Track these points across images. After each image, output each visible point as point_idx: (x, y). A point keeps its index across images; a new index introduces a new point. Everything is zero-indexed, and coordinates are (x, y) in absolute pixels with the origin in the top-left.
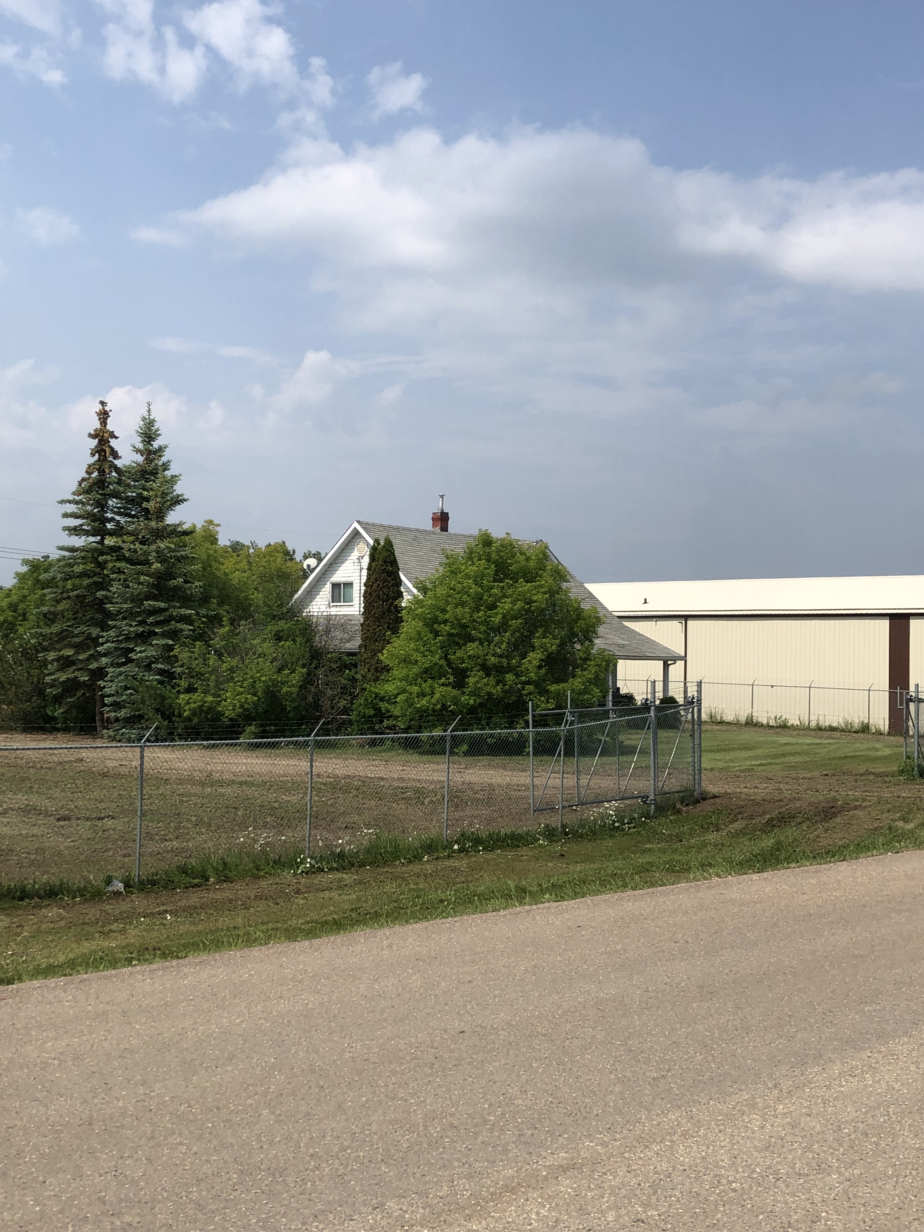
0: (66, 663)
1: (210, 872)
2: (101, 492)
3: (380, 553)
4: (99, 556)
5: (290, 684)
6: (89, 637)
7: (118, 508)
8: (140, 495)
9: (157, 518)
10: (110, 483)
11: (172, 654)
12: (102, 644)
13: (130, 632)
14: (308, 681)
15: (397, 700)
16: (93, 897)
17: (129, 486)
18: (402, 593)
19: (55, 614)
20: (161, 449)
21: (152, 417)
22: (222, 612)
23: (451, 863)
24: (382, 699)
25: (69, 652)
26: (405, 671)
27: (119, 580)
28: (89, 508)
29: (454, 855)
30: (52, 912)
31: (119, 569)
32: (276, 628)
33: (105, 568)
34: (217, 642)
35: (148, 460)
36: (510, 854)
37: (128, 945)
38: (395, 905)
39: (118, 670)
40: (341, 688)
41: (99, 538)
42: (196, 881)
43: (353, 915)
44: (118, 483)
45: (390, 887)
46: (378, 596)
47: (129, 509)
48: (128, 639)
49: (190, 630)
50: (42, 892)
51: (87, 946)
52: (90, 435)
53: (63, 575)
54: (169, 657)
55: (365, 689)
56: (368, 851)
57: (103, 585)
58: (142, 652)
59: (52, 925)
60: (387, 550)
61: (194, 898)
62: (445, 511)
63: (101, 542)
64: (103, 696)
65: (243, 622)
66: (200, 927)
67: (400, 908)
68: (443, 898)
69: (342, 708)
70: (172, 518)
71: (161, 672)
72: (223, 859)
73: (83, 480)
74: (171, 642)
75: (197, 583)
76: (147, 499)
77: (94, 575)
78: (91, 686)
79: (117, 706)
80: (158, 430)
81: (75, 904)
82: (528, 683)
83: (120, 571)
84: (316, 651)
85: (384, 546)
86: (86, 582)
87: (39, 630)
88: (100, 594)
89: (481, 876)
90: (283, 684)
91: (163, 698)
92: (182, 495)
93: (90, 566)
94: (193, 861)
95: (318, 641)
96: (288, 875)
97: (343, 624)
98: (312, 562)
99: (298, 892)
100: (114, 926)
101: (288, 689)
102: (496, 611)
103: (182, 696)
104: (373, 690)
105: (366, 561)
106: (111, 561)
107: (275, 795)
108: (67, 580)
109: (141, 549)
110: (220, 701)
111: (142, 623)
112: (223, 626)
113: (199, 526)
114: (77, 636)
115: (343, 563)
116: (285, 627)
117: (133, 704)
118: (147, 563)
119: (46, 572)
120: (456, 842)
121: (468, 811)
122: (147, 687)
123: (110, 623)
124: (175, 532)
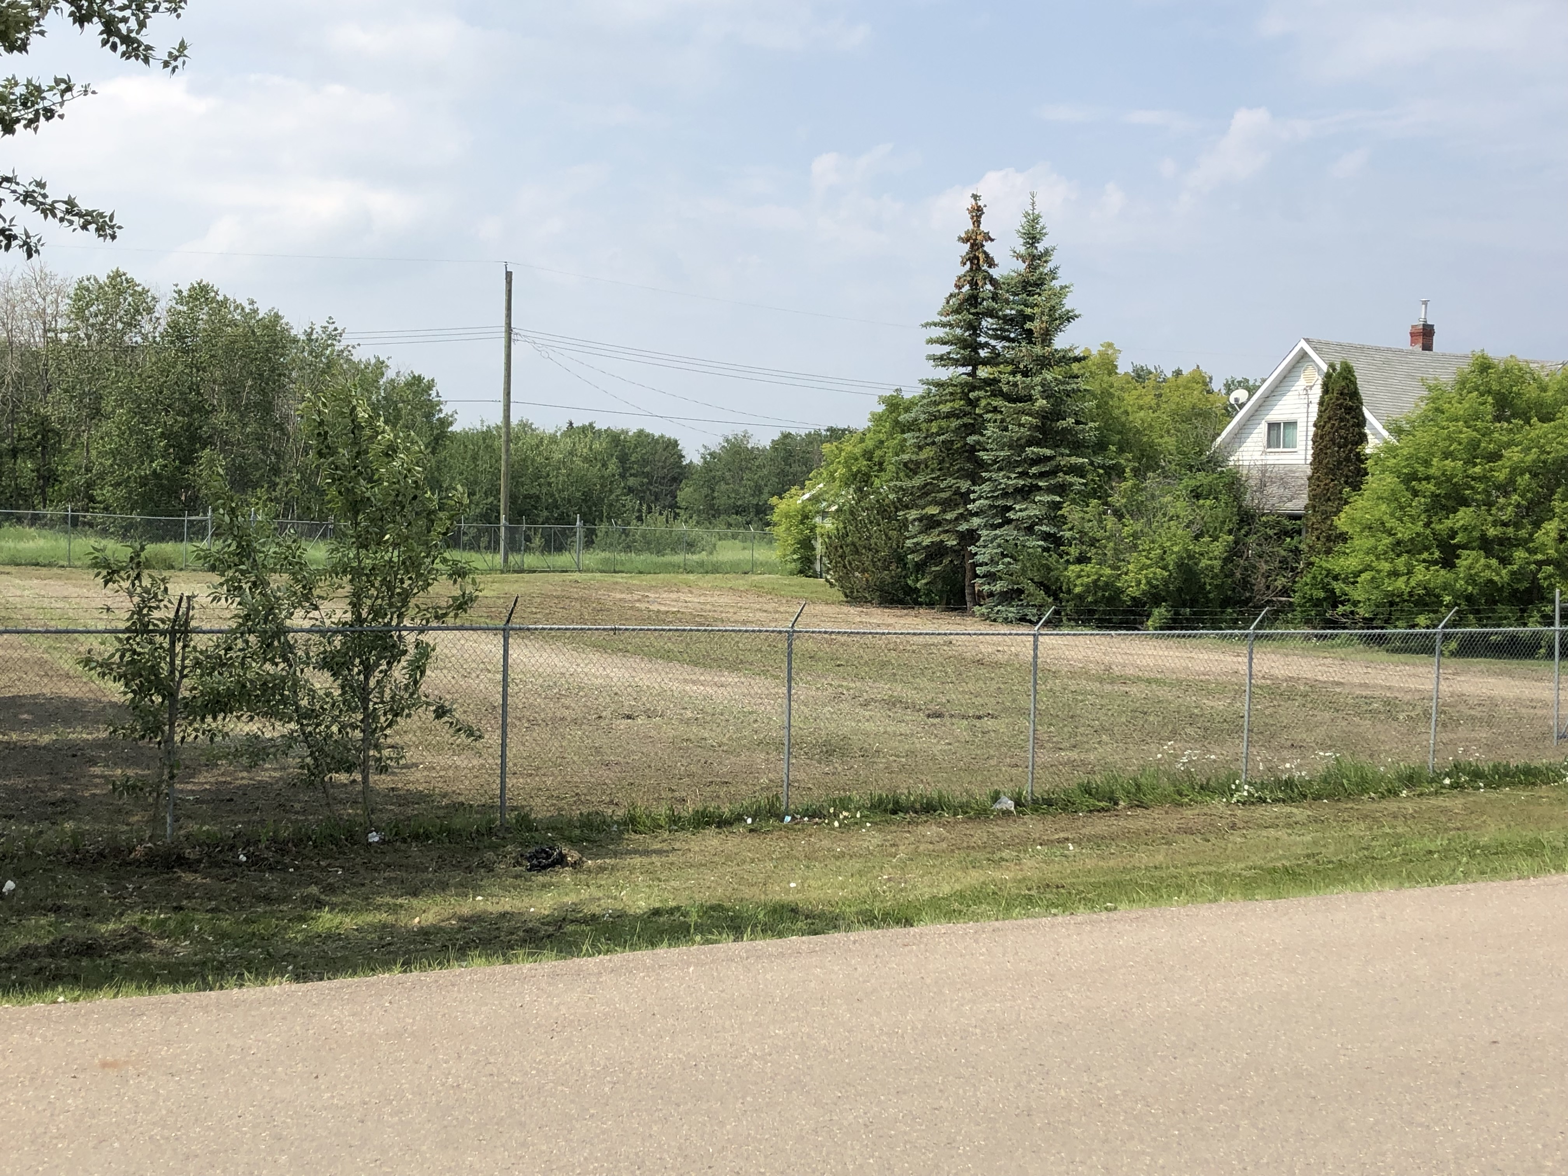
0: (930, 524)
1: (1119, 794)
2: (973, 310)
3: (1336, 382)
4: (970, 391)
5: (1211, 555)
6: (957, 492)
7: (993, 330)
8: (1020, 312)
9: (1043, 341)
10: (983, 299)
11: (1059, 513)
12: (974, 501)
13: (1007, 486)
14: (1234, 552)
15: (1359, 579)
16: (978, 815)
17: (1007, 302)
18: (1365, 435)
19: (918, 464)
20: (1047, 253)
21: (1036, 212)
22: (1122, 461)
23: (1439, 801)
24: (1336, 578)
25: (933, 510)
26: (1372, 541)
27: (995, 421)
28: (958, 331)
29: (1444, 791)
30: (931, 831)
31: (995, 408)
32: (1193, 483)
33: (977, 406)
34: (1117, 500)
35: (1032, 268)
36: (1523, 795)
37: (1024, 879)
38: (1366, 853)
39: (994, 532)
40: (1280, 562)
41: (970, 368)
42: (1102, 804)
43: (1310, 863)
44: (993, 299)
45: (1358, 829)
46: (1333, 440)
47: (1008, 330)
48: (1005, 495)
49: (1083, 484)
50: (918, 806)
51: (974, 878)
52: (961, 239)
53: (926, 416)
54: (1055, 517)
55: (1312, 564)
56: (1325, 780)
57: (975, 428)
58: (1023, 511)
59: (931, 847)
60: (1345, 378)
61: (1100, 825)
62: (1429, 323)
63: (973, 374)
64: (975, 565)
65: (1150, 474)
66: (1112, 863)
67: (1373, 858)
68: (1433, 848)
69: (1280, 588)
70: (1061, 342)
71: (1046, 536)
72: (1135, 780)
73: (951, 296)
74: (1058, 499)
75: (1092, 424)
76: (1031, 318)
77: (964, 415)
78: (960, 552)
79: (991, 577)
80: (1043, 228)
81: (956, 822)
82: (1548, 562)
83: (995, 410)
84: (1246, 513)
85: (1340, 374)
86: (955, 423)
87: (898, 483)
88: (971, 439)
89: (1484, 822)
90: (1202, 555)
91: (1049, 569)
92: (1073, 311)
93: (959, 404)
94: (1098, 778)
95: (1249, 500)
96: (1218, 804)
97: (1283, 479)
98: (1241, 394)
99: (1233, 827)
100: (1005, 854)
101: (1209, 562)
102: (1500, 463)
103: (1071, 567)
104: (1324, 565)
105: (1317, 392)
106: (984, 397)
107: (1194, 698)
108: (932, 421)
109: (1024, 382)
110: (1120, 575)
111: (1023, 475)
112: (1125, 479)
113: (1094, 352)
114: (942, 490)
115: (1284, 395)
116: (1205, 482)
117: (1011, 575)
118: (1029, 399)
119: (906, 412)
120: (1447, 775)
121: (1462, 732)
122: (1029, 554)
123: (983, 474)
124: (1066, 359)
